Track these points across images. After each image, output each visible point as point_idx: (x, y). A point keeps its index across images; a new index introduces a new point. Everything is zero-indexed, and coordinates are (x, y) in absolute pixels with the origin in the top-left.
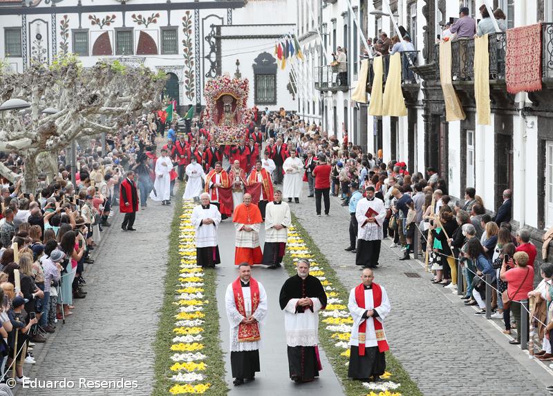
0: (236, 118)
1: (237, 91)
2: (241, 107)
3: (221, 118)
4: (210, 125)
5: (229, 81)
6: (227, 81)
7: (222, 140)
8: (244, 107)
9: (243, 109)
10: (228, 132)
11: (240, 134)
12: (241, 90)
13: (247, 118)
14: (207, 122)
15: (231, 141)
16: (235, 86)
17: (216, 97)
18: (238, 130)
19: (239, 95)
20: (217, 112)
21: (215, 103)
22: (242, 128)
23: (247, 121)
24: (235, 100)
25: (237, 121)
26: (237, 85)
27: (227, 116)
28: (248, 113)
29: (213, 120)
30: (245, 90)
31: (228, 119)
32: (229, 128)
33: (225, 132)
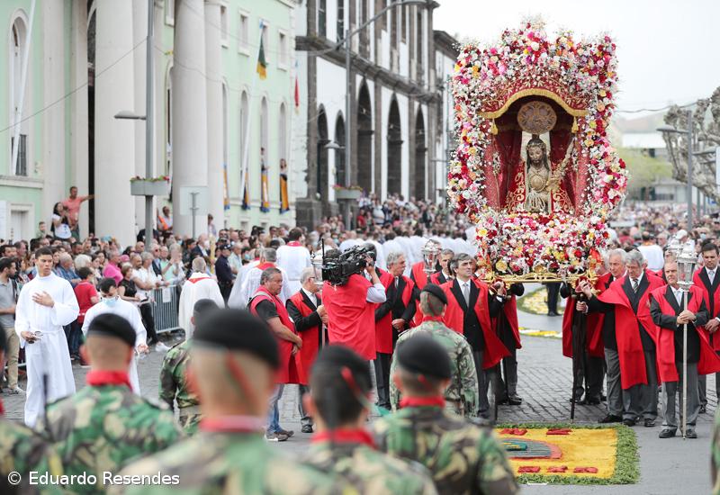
0: (567, 186)
1: (575, 83)
2: (589, 142)
3: (514, 187)
4: (475, 211)
5: (545, 45)
6: (535, 46)
7: (521, 262)
8: (598, 142)
9: (595, 153)
10: (539, 235)
11: (589, 242)
12: (588, 81)
13: (613, 185)
14: (463, 201)
15: (555, 268)
16: (566, 65)
17: (494, 108)
18: (581, 226)
19: (582, 100)
20: (498, 164)
21: (493, 129)
22: (595, 220)
23: (612, 194)
24: (564, 120)
25: (572, 196)
26: (572, 60)
27: (537, 182)
28: (615, 166)
29: (483, 193)
30: (602, 78)
31: (542, 188)
32: (544, 221)
33: (530, 235)
